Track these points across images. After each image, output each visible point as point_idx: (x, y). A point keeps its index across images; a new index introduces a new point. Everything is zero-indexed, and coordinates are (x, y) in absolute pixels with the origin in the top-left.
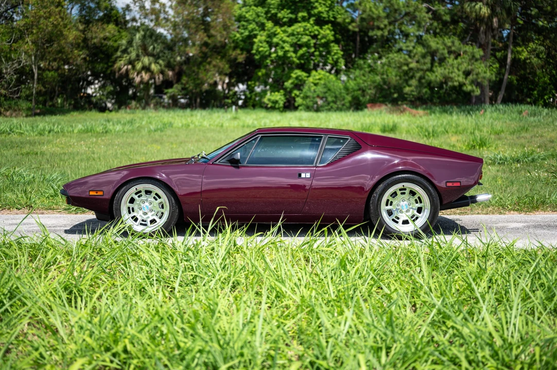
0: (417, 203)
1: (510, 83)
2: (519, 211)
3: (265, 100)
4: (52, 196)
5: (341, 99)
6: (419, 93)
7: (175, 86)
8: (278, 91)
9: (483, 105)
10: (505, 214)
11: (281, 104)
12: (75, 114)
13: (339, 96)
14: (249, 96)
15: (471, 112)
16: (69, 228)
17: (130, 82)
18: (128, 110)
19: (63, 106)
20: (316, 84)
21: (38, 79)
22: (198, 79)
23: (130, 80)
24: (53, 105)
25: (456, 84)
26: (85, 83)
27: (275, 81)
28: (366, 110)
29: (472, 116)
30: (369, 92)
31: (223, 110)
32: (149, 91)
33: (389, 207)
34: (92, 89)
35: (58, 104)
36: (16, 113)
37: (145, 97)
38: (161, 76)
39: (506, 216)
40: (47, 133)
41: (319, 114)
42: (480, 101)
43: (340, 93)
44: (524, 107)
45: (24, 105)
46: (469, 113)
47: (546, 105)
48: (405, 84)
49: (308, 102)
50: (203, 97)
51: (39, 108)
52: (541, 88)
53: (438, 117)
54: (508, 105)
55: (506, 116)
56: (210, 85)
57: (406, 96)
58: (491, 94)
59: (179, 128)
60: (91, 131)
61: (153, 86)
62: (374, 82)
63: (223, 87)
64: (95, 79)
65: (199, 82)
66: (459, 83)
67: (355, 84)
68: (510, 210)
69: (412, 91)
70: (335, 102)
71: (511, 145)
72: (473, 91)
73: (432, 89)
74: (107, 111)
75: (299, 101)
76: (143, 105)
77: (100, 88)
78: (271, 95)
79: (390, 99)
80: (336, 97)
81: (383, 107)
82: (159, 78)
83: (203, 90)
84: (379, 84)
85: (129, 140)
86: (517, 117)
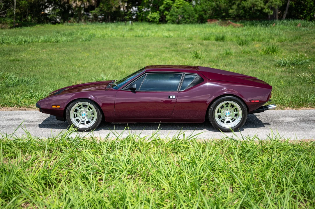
0: (235, 111)
1: (291, 6)
2: (293, 107)
3: (148, 17)
4: (30, 97)
5: (193, 16)
6: (238, 12)
7: (96, 9)
8: (156, 12)
9: (275, 20)
10: (284, 109)
11: (158, 19)
12: (39, 26)
13: (191, 15)
14: (139, 14)
15: (268, 25)
16: (40, 123)
17: (70, 7)
18: (69, 24)
19: (31, 21)
20: (178, 8)
21: (17, 5)
22: (109, 4)
23: (70, 5)
24: (26, 21)
25: (259, 8)
26: (44, 6)
27: (154, 6)
28: (207, 23)
29: (268, 28)
30: (209, 12)
31: (124, 23)
32: (81, 11)
33: (219, 114)
34: (48, 10)
35: (28, 20)
36: (5, 25)
37: (79, 15)
38: (88, 3)
39: (285, 111)
40: (23, 43)
41: (180, 25)
42: (273, 18)
43: (192, 13)
44: (298, 21)
45: (9, 20)
46: (266, 25)
47: (311, 19)
48: (229, 8)
49: (173, 18)
50: (112, 15)
51: (18, 22)
52: (308, 9)
53: (248, 28)
54: (289, 20)
55: (288, 27)
56: (117, 8)
57: (230, 15)
58: (279, 13)
59: (99, 38)
60: (49, 41)
61: (83, 9)
62: (212, 6)
63: (124, 9)
64: (49, 5)
65: (109, 6)
66: (261, 7)
67: (200, 8)
68: (287, 107)
69: (234, 12)
70: (189, 18)
71: (290, 51)
72: (269, 12)
73: (245, 11)
74: (57, 24)
75: (168, 17)
76: (77, 20)
77: (52, 10)
78: (152, 14)
79: (221, 16)
80: (189, 15)
81: (217, 22)
82: (86, 4)
83: (112, 11)
84: (215, 7)
85: (71, 49)
86: (294, 27)
